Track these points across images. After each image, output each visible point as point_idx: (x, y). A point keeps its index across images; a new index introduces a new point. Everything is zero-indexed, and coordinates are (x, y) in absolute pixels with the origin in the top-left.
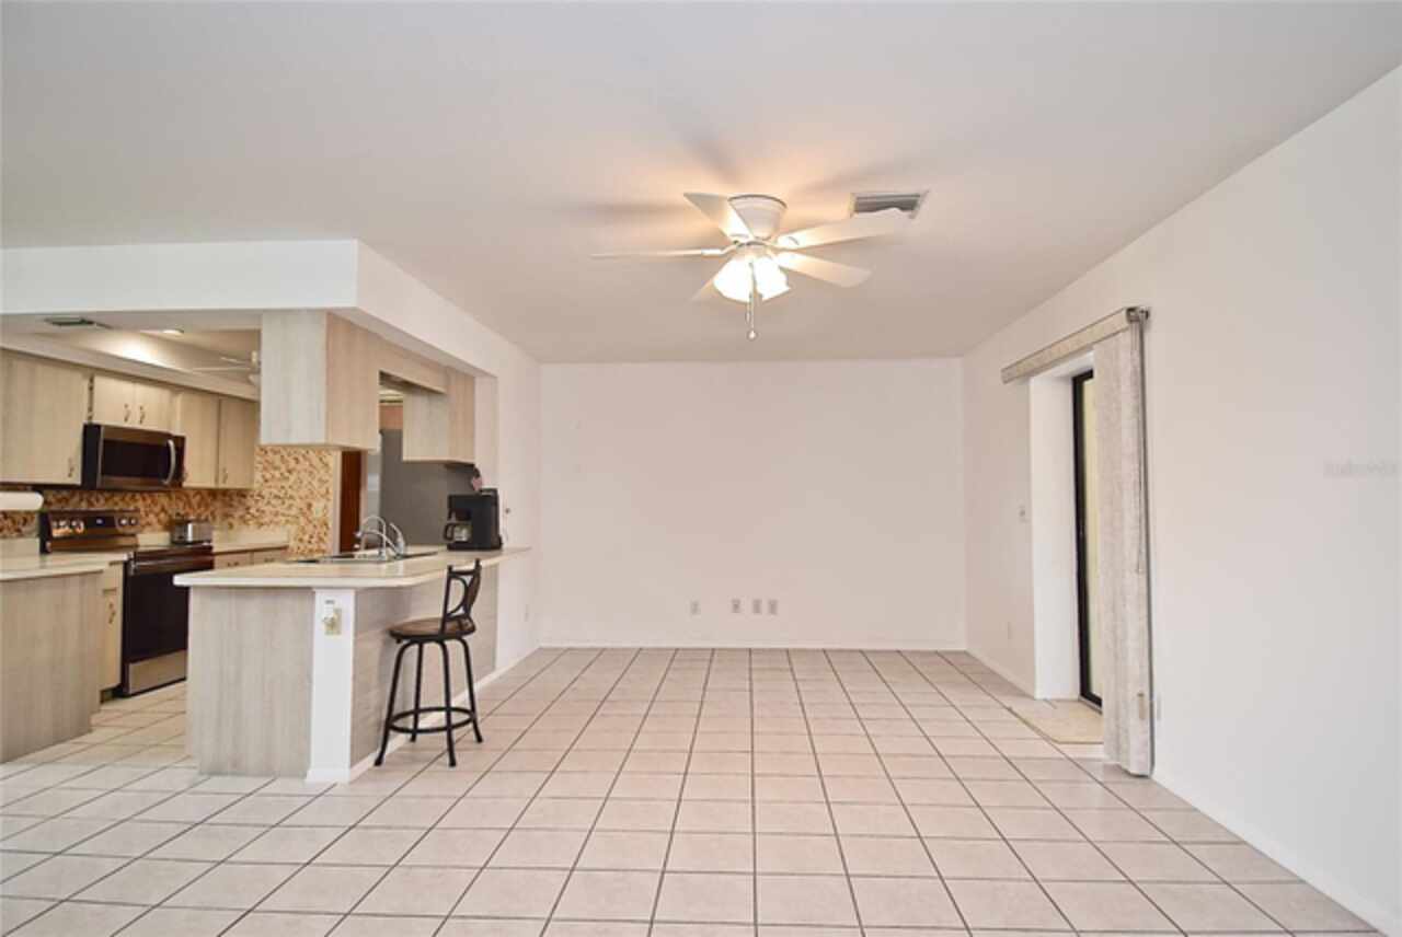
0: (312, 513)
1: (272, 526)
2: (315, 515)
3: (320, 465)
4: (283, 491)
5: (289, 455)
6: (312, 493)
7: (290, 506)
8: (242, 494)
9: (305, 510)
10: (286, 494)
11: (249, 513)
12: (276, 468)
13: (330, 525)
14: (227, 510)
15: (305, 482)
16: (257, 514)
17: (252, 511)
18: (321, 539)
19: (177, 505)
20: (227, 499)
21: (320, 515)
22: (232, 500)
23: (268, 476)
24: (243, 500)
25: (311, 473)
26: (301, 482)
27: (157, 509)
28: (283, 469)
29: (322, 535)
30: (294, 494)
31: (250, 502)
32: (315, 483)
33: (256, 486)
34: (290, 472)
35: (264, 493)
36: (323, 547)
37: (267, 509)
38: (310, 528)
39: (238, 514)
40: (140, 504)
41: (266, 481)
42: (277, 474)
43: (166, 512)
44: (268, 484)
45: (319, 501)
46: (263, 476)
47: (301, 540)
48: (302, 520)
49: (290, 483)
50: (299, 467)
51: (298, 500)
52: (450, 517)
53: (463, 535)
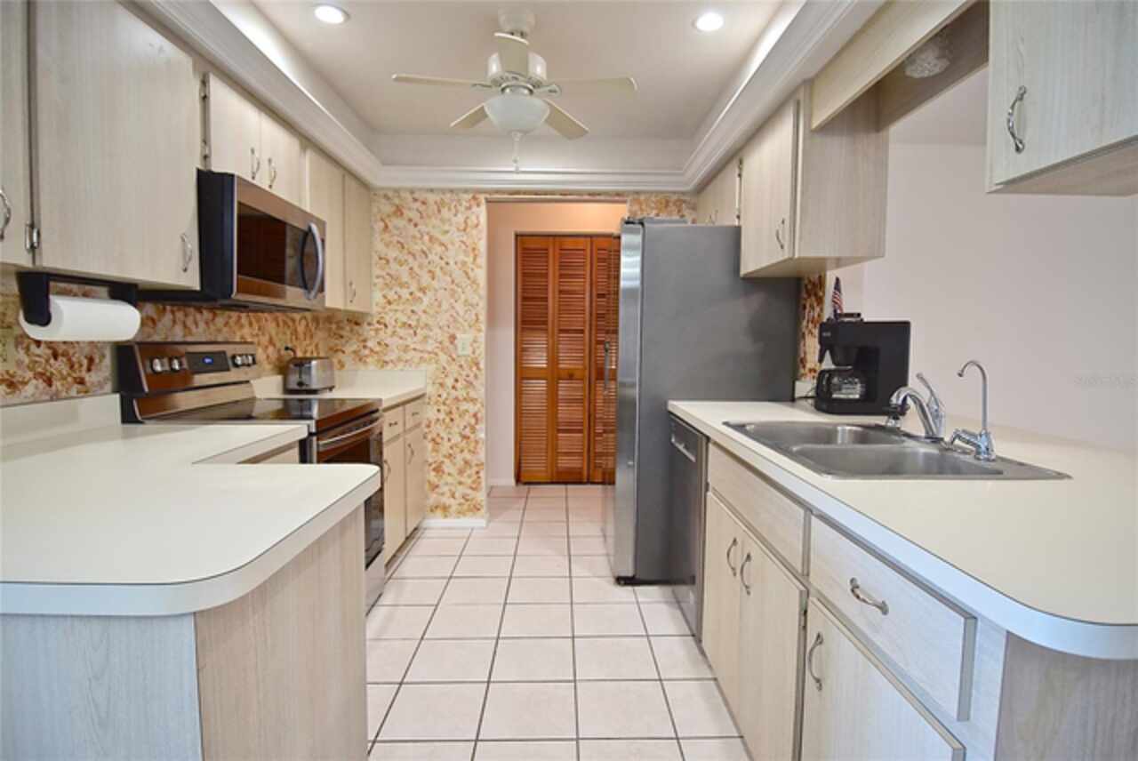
0: (456, 348)
1: (400, 366)
2: (460, 352)
3: (464, 282)
4: (414, 317)
5: (420, 266)
6: (455, 320)
7: (426, 338)
8: (356, 320)
9: (447, 343)
10: (418, 320)
11: (365, 347)
12: (402, 285)
13: (482, 366)
14: (333, 342)
15: (445, 306)
16: (377, 349)
17: (370, 344)
18: (470, 384)
19: (285, 333)
20: (334, 326)
21: (469, 351)
22: (339, 328)
23: (391, 295)
24: (356, 328)
25: (453, 293)
26: (440, 306)
27: (265, 340)
28: (414, 288)
29: (471, 378)
30: (430, 322)
31: (367, 331)
32: (460, 307)
33: (375, 309)
34: (423, 290)
35: (387, 319)
36: (473, 394)
37: (393, 342)
38: (454, 368)
39: (349, 349)
40: (246, 331)
41: (389, 303)
42: (405, 293)
43: (274, 345)
44: (394, 307)
45: (465, 332)
46: (385, 297)
47: (441, 385)
48: (443, 358)
49: (423, 307)
50: (435, 284)
51: (437, 330)
52: (821, 360)
53: (854, 392)
